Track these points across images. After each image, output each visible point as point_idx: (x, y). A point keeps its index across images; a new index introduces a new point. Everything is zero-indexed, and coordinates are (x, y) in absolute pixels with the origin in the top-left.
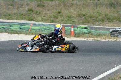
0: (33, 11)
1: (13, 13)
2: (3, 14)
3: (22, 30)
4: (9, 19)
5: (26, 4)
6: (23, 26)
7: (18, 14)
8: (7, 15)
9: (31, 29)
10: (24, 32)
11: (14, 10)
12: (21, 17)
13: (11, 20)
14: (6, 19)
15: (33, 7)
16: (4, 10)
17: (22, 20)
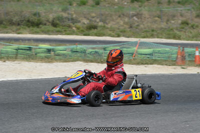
0: (188, 24)
1: (159, 28)
5: (179, 14)
7: (166, 29)
8: (149, 31)
15: (189, 19)
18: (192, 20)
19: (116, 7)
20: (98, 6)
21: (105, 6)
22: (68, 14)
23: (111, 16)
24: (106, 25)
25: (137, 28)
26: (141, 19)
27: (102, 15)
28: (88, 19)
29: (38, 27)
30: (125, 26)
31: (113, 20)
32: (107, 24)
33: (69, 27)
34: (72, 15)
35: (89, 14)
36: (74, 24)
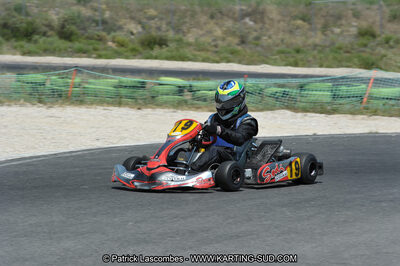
1: (309, 45)
2: (277, 48)
3: (341, 101)
4: (296, 65)
5: (350, 12)
6: (344, 88)
7: (326, 47)
8: (289, 53)
9: (371, 97)
10: (348, 107)
11: (313, 34)
12: (335, 58)
13: (304, 66)
14: (286, 65)
15: (373, 23)
16: (281, 36)
17: (338, 67)
18: (382, 26)
23: (193, 15)
24: (184, 38)
25: (257, 45)
26: (264, 23)
29: (29, 40)
30: (230, 39)
32: (185, 34)
34: (103, 12)
36: (109, 34)
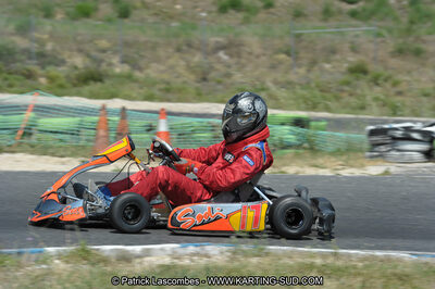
19: (175, 24)
20: (126, 21)
21: (143, 20)
22: (32, 40)
24: (137, 74)
27: (127, 44)
28: (88, 56)
31: (158, 60)
32: (140, 69)
33: (30, 76)
35: (91, 41)
36: (43, 68)
